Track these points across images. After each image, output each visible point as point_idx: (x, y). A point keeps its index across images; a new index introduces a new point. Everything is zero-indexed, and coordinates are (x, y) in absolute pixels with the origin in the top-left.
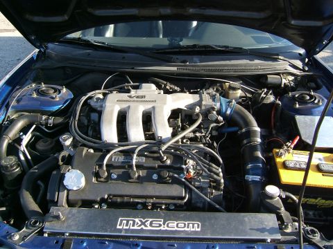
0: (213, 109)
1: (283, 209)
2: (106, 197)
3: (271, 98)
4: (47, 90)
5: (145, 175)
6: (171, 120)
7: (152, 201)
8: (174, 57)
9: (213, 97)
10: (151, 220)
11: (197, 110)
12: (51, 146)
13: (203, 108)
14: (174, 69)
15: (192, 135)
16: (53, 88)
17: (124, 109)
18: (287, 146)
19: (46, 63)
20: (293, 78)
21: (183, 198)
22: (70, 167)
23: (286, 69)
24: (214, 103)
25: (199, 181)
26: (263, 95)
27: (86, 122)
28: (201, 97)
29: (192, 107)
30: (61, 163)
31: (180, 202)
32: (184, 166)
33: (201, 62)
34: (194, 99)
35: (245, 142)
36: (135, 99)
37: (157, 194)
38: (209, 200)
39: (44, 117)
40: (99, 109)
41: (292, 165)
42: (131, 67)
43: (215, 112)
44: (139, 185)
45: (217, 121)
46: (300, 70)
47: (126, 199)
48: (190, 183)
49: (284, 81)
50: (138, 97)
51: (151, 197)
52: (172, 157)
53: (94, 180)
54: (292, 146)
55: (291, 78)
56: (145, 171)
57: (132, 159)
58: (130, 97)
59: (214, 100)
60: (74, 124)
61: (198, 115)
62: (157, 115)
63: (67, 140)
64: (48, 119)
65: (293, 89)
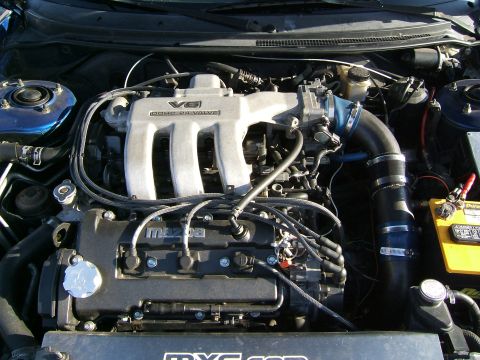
0: (323, 122)
1: (451, 324)
2: (140, 304)
3: (422, 95)
4: (29, 95)
5: (206, 259)
6: (249, 143)
7: (220, 308)
8: (250, 18)
9: (322, 98)
10: (220, 354)
11: (295, 123)
12: (42, 202)
13: (305, 120)
14: (251, 43)
15: (286, 177)
16: (38, 88)
17: (165, 129)
18: (455, 195)
19: (26, 37)
20: (458, 50)
21: (274, 302)
22: (74, 253)
23: (446, 37)
24: (323, 111)
25: (303, 272)
26: (409, 89)
27: (99, 155)
28: (300, 99)
29: (284, 118)
30: (57, 243)
31: (269, 309)
32: (275, 245)
33: (298, 27)
34: (288, 102)
35: (378, 182)
36: (183, 109)
37: (230, 296)
38: (320, 305)
39: (25, 149)
40: (120, 130)
41: (464, 236)
42: (174, 42)
43: (325, 128)
44: (197, 281)
45: (330, 144)
46: (471, 34)
47: (175, 307)
48: (288, 277)
49: (443, 58)
50: (188, 105)
51: (220, 302)
52: (253, 226)
53: (117, 274)
54: (464, 196)
55: (455, 51)
56: (207, 252)
57: (182, 233)
58: (174, 104)
59: (323, 104)
60: (78, 160)
61: (295, 133)
62: (224, 143)
63: (66, 195)
64: (31, 153)
65: (458, 74)
